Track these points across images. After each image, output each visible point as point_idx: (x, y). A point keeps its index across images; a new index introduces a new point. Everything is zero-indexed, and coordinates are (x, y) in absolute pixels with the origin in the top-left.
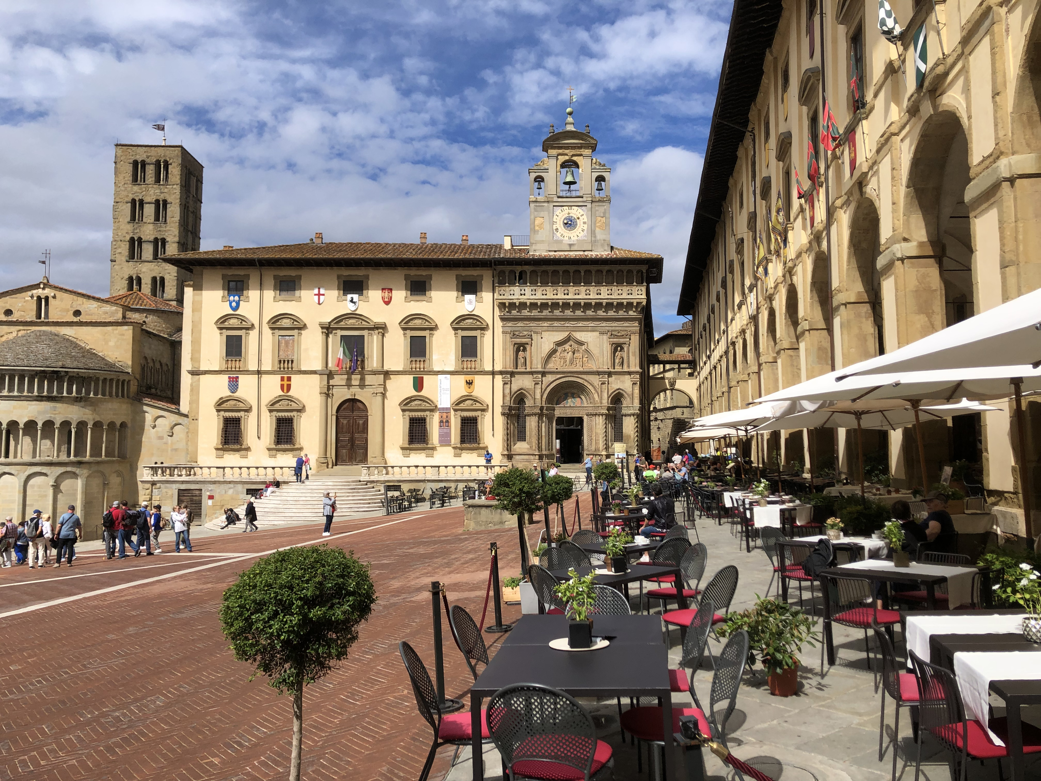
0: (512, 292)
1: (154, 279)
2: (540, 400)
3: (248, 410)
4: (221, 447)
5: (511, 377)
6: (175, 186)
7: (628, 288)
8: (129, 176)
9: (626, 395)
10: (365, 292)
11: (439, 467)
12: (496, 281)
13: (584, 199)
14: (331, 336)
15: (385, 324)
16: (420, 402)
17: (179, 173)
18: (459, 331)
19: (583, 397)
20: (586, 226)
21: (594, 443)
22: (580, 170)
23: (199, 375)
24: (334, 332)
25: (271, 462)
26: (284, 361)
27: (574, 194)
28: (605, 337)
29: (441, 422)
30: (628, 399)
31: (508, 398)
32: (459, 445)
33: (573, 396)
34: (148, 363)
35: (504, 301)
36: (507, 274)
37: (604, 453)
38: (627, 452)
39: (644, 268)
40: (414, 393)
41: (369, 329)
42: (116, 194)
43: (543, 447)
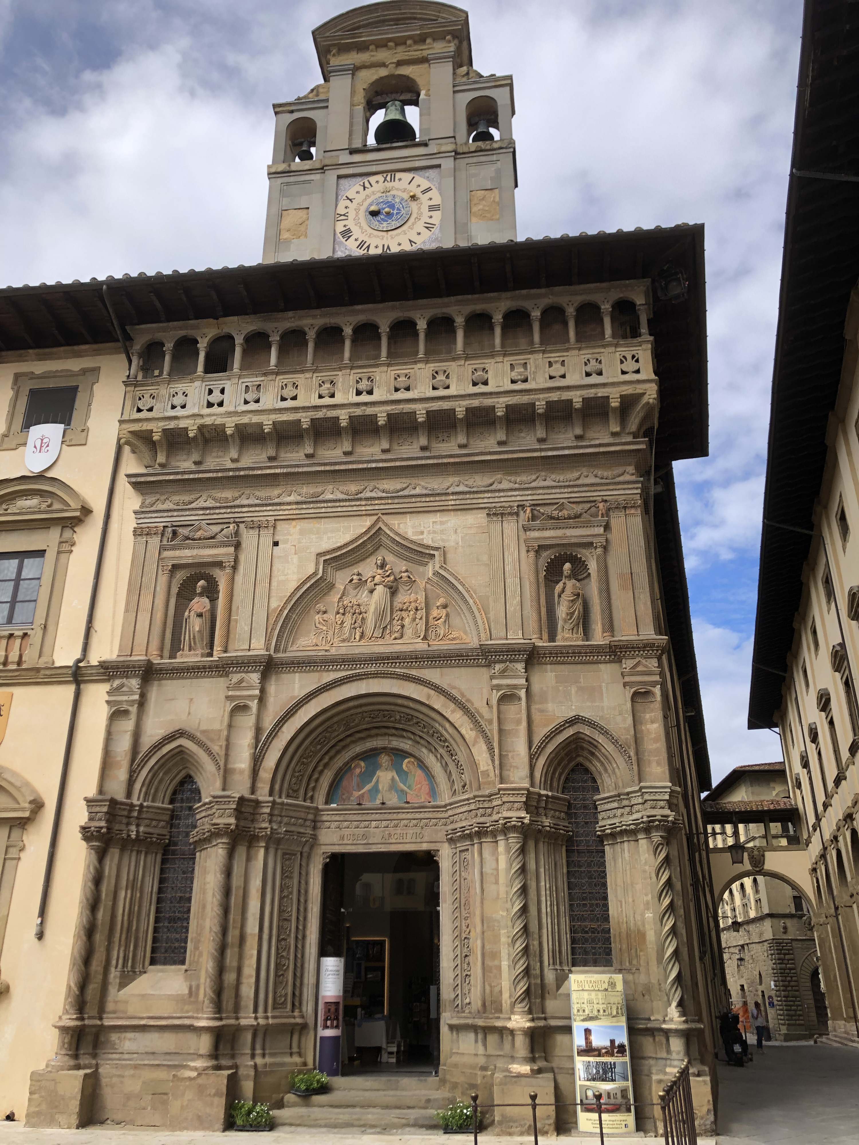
0: (178, 401)
2: (248, 779)
5: (146, 687)
9: (609, 747)
13: (432, 148)
19: (432, 762)
21: (477, 971)
22: (423, 93)
28: (510, 527)
30: (620, 761)
31: (120, 774)
35: (146, 426)
36: (169, 348)
37: (521, 1021)
38: (630, 1018)
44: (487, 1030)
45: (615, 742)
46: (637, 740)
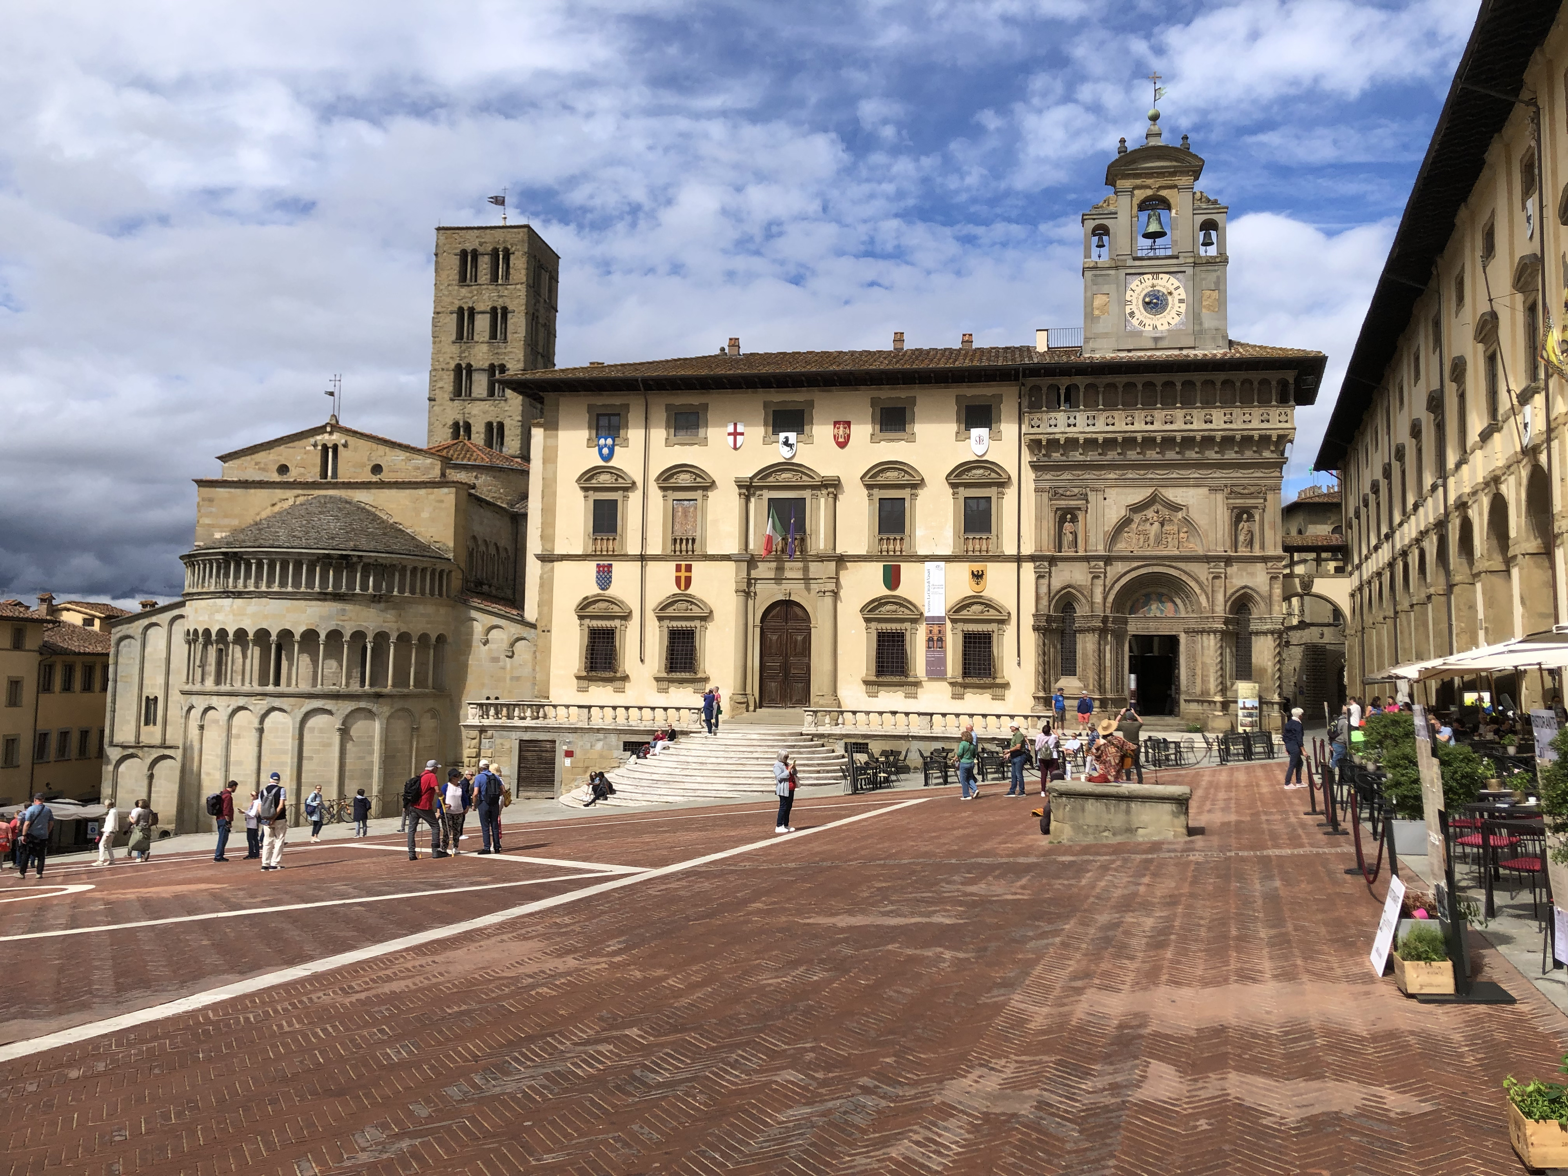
0: (1053, 422)
1: (489, 425)
2: (1101, 606)
3: (626, 617)
4: (585, 674)
5: (1050, 566)
6: (519, 286)
7: (1262, 410)
8: (454, 274)
9: (1258, 598)
10: (807, 428)
11: (931, 715)
12: (1025, 403)
13: (1181, 260)
14: (753, 500)
15: (839, 481)
16: (894, 607)
17: (525, 266)
18: (961, 489)
19: (1178, 601)
20: (1183, 306)
21: (1199, 681)
22: (1174, 211)
23: (553, 561)
24: (758, 493)
25: (661, 700)
26: (681, 540)
27: (1161, 253)
28: (1220, 497)
29: (930, 640)
30: (1262, 604)
31: (1044, 602)
32: (960, 680)
33: (1161, 598)
34: (477, 546)
35: (1038, 437)
36: (1044, 390)
37: (1218, 698)
38: (1260, 698)
39: (1290, 376)
40: (884, 592)
41: (813, 487)
42: (437, 301)
43: (1108, 686)
44: (1203, 702)
45: (1261, 596)
46: (1270, 596)
